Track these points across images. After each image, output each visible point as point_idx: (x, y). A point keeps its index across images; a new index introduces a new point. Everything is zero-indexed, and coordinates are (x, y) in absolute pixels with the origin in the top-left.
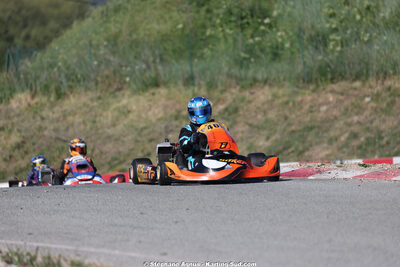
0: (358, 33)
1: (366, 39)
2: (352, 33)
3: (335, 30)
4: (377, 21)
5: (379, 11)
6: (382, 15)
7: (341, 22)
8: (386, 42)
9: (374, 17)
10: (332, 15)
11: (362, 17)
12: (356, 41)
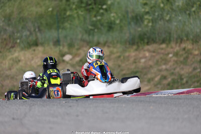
0: (162, 15)
1: (167, 18)
2: (158, 15)
3: (147, 13)
4: (174, 7)
5: (175, 2)
6: (177, 4)
7: (151, 8)
8: (180, 20)
9: (172, 5)
10: (145, 4)
11: (164, 5)
12: (160, 20)
